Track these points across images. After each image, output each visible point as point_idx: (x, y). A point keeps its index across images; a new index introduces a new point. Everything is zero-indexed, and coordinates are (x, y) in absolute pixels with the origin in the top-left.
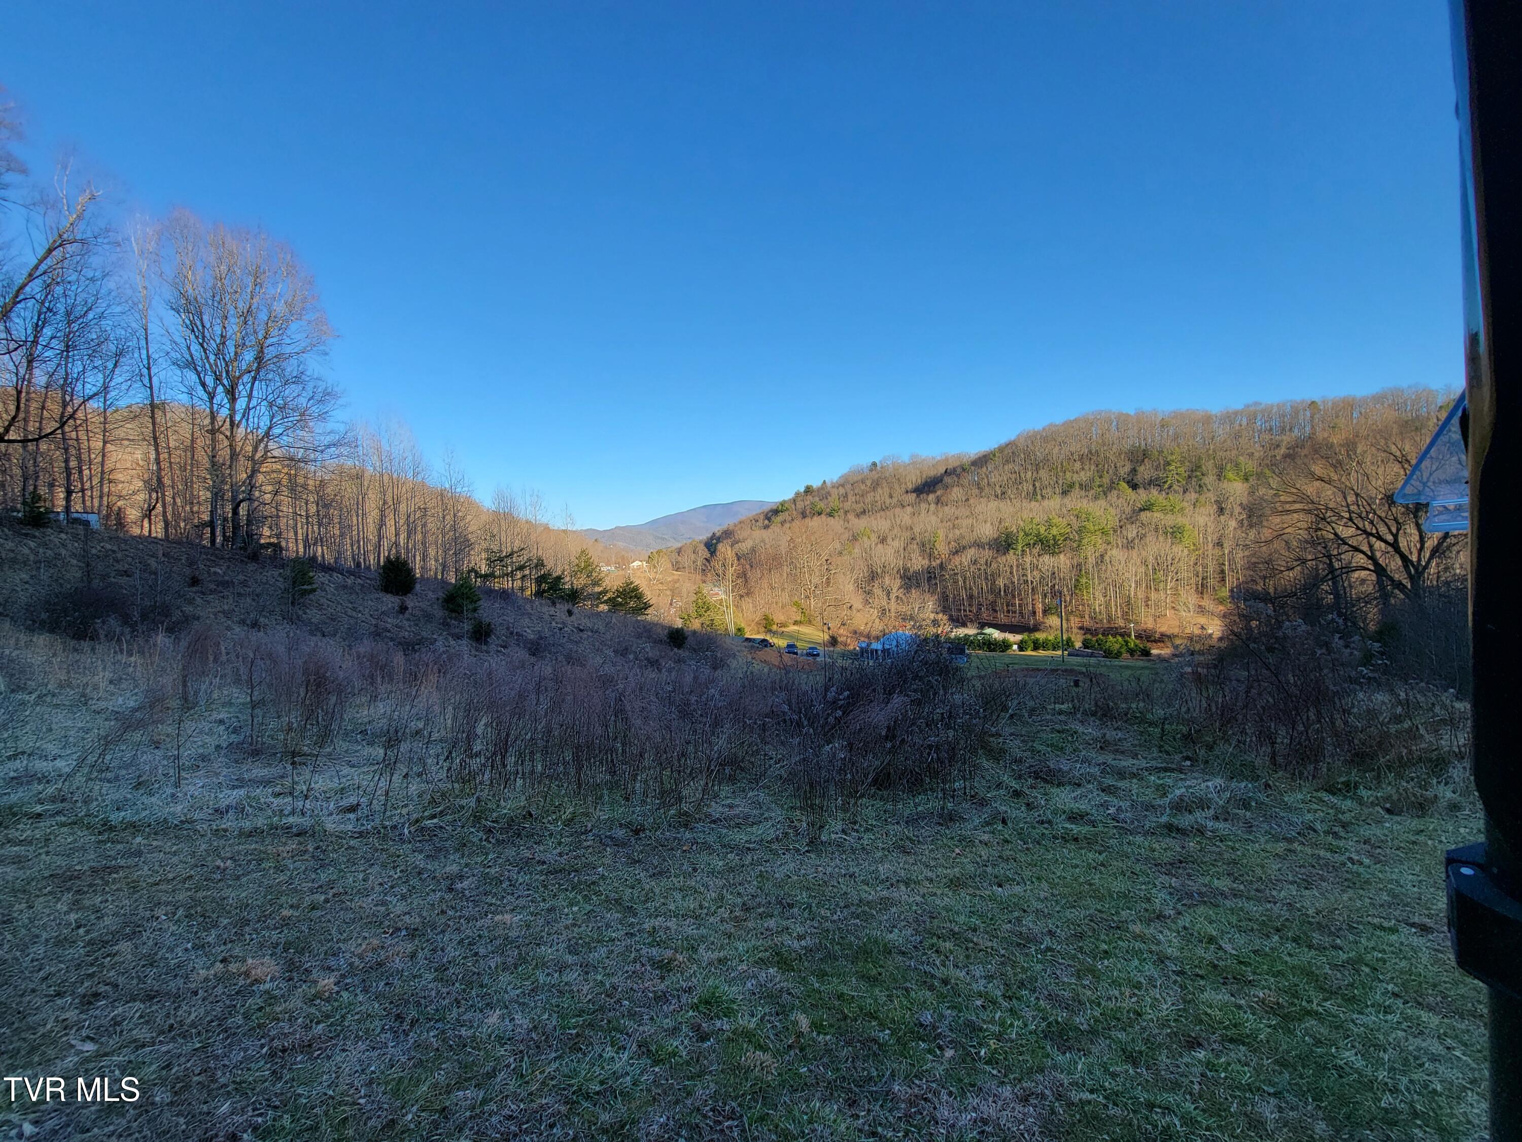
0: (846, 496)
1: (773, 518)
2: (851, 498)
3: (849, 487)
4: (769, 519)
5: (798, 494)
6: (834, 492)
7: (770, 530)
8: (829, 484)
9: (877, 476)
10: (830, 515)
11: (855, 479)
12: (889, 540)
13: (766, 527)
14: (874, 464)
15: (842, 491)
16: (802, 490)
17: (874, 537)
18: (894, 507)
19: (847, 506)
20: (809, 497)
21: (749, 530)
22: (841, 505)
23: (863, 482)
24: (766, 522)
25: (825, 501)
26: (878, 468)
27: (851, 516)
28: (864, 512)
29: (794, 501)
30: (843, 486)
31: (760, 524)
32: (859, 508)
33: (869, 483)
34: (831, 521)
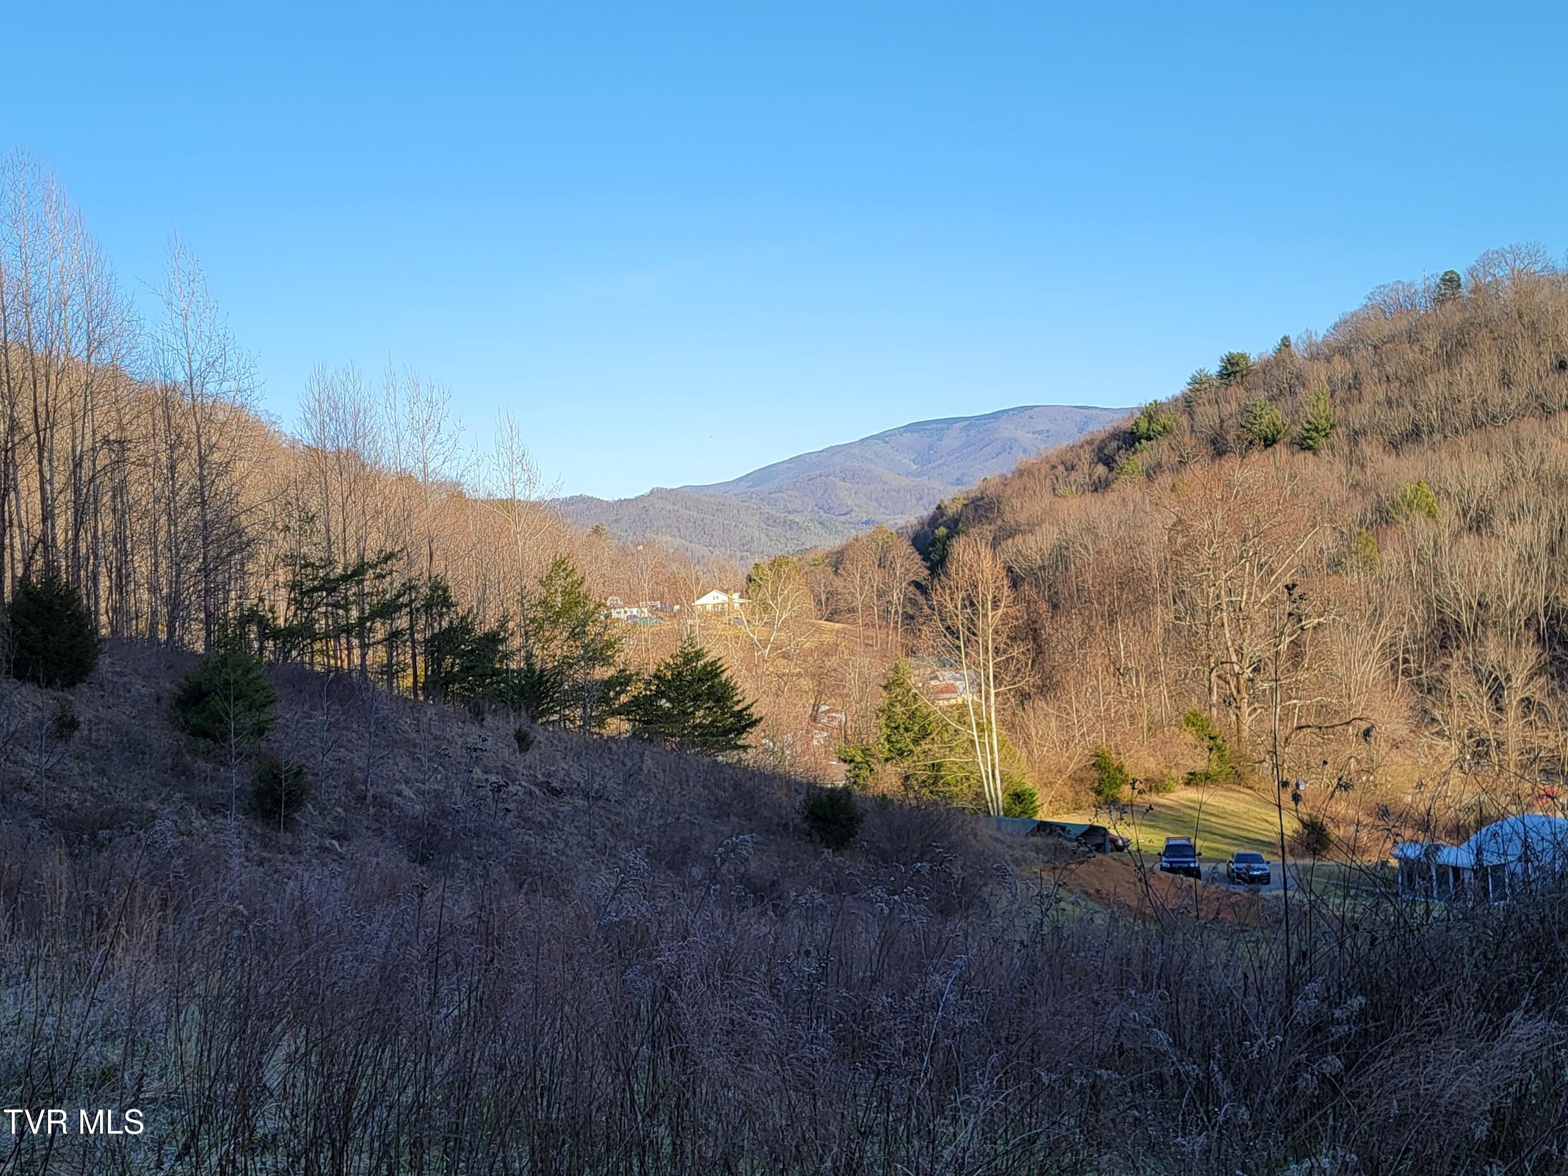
0: (1355, 384)
1: (1121, 458)
2: (1374, 392)
3: (1364, 355)
4: (1108, 462)
5: (1199, 383)
6: (1320, 371)
7: (1111, 496)
8: (1299, 348)
9: (1458, 318)
10: (1304, 445)
11: (1387, 330)
13: (1100, 486)
14: (1451, 281)
15: (1341, 368)
16: (1213, 368)
17: (1447, 514)
18: (1516, 415)
19: (1360, 414)
20: (1237, 393)
21: (1048, 498)
22: (1340, 412)
23: (1412, 337)
24: (1101, 470)
25: (1288, 403)
26: (1464, 291)
27: (1370, 448)
28: (1415, 434)
29: (1188, 403)
30: (1344, 352)
31: (1079, 476)
32: (1398, 421)
33: (1431, 341)
34: (1306, 463)
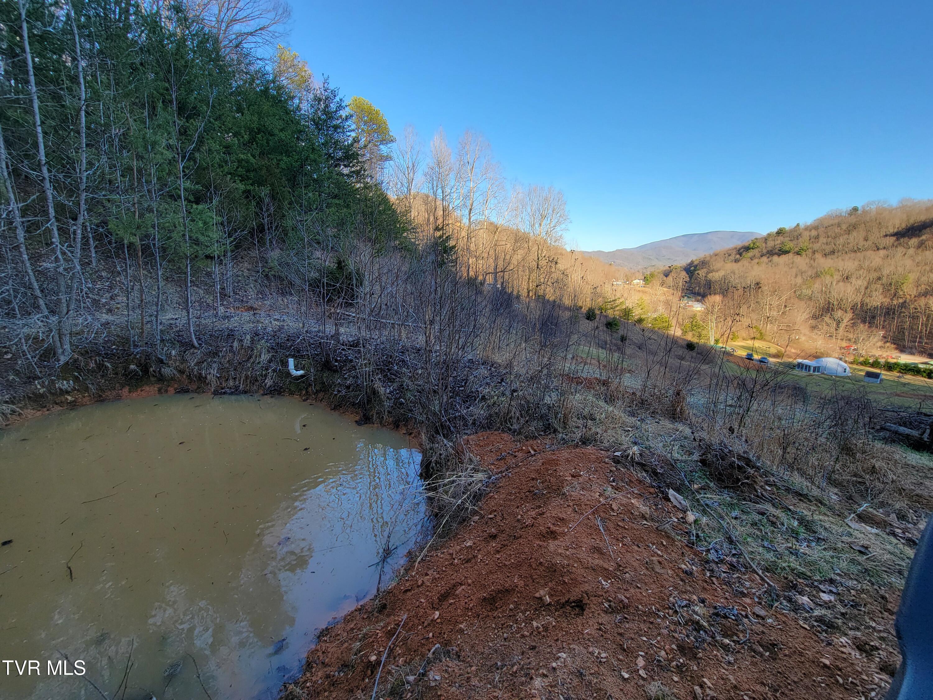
0: (817, 237)
1: (744, 254)
2: (822, 240)
3: (821, 230)
4: (740, 254)
5: (769, 235)
6: (806, 234)
7: (740, 263)
9: (855, 220)
10: (798, 253)
11: (831, 222)
12: (853, 280)
13: (736, 261)
14: (855, 209)
15: (814, 233)
16: (775, 230)
17: (837, 277)
18: (866, 250)
19: (816, 246)
20: (781, 238)
21: (723, 263)
22: (811, 245)
23: (839, 225)
24: (738, 256)
25: (795, 242)
26: (859, 212)
27: (818, 256)
28: (833, 252)
29: (766, 240)
30: (816, 228)
31: (732, 257)
32: (828, 249)
33: (844, 227)
34: (798, 259)
